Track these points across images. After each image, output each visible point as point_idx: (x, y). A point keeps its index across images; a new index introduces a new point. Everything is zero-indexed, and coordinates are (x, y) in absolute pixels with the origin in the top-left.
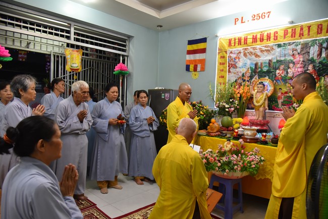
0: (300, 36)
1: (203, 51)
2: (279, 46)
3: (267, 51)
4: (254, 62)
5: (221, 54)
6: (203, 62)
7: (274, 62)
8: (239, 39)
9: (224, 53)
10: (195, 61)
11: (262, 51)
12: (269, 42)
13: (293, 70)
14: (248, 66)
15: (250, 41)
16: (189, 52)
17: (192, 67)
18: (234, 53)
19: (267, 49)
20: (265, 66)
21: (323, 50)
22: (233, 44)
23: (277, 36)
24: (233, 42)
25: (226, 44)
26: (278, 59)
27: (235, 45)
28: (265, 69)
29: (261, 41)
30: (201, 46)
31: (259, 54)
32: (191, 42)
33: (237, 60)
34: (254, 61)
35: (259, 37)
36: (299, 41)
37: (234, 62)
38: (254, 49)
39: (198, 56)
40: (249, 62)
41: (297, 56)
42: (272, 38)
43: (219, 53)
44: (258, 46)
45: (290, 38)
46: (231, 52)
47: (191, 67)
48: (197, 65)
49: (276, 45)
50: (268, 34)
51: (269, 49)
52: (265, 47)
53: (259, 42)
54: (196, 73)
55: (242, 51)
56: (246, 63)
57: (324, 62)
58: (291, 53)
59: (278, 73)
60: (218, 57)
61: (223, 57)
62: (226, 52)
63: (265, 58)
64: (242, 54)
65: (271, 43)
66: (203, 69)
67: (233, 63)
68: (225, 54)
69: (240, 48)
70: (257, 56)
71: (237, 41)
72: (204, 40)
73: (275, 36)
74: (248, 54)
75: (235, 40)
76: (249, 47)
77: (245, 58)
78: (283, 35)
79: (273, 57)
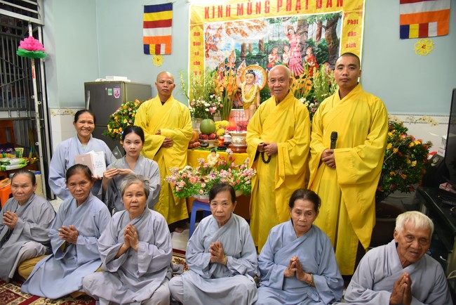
0: (296, 9)
1: (168, 23)
2: (272, 21)
3: (258, 27)
4: (241, 43)
5: (195, 30)
6: (168, 40)
7: (266, 44)
8: (219, 8)
9: (199, 28)
10: (157, 38)
11: (250, 27)
12: (258, 15)
13: (289, 54)
14: (233, 48)
15: (234, 12)
16: (148, 25)
17: (152, 48)
18: (213, 29)
19: (256, 24)
20: (255, 49)
21: (323, 29)
22: (211, 16)
23: (269, 8)
24: (210, 12)
25: (201, 15)
26: (271, 39)
27: (213, 17)
28: (255, 53)
29: (248, 13)
30: (163, 15)
31: (247, 31)
32: (148, 9)
33: (217, 39)
34: (240, 40)
35: (245, 7)
36: (296, 16)
37: (213, 41)
38: (240, 23)
39: (161, 32)
40: (233, 43)
41: (294, 36)
42: (263, 9)
43: (192, 27)
44: (246, 19)
45: (285, 11)
46: (209, 28)
47: (151, 48)
48: (159, 46)
49: (267, 20)
50: (257, 3)
51: (259, 24)
52: (255, 21)
53: (245, 14)
54: (158, 56)
55: (224, 26)
56: (229, 44)
57: (324, 45)
58: (286, 32)
59: (271, 59)
60: (190, 33)
61: (197, 34)
62: (202, 26)
63: (253, 38)
64: (224, 31)
65: (262, 17)
66: (168, 52)
67: (212, 43)
68: (200, 30)
69: (221, 22)
70: (244, 34)
71: (216, 10)
72: (168, 7)
73: (266, 7)
74: (232, 31)
75: (214, 9)
76: (233, 21)
77: (228, 37)
78: (276, 6)
79: (264, 36)
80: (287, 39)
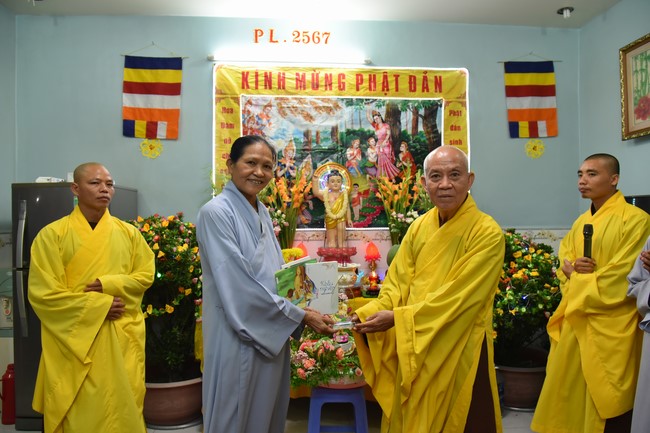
0: (383, 90)
1: (174, 89)
2: (350, 103)
3: (329, 110)
4: (303, 130)
5: (223, 103)
6: (172, 116)
7: (342, 134)
8: (266, 76)
9: (232, 101)
10: (150, 112)
11: (317, 108)
12: (328, 92)
13: (376, 150)
14: (290, 135)
15: (290, 83)
16: (130, 88)
17: (140, 127)
18: (256, 105)
19: (326, 105)
20: (326, 139)
21: (420, 120)
22: (252, 85)
23: (344, 83)
24: (251, 79)
25: (235, 83)
26: (349, 127)
27: (257, 88)
28: (325, 145)
29: (313, 88)
30: (166, 76)
31: (313, 113)
32: (132, 62)
33: (264, 121)
34: (302, 126)
35: (308, 78)
36: (383, 98)
37: (258, 124)
38: (300, 101)
39: (158, 102)
40: (291, 129)
41: (381, 125)
42: (335, 85)
43: (218, 100)
44: (309, 97)
45: (368, 91)
46: (249, 102)
47: (137, 127)
48: (156, 124)
49: (342, 100)
50: (326, 75)
51: (331, 105)
52: (323, 100)
53: (309, 90)
54: (153, 142)
55: (274, 103)
56: (284, 130)
57: (422, 140)
58: (371, 119)
59: (351, 155)
60: (215, 108)
61: (229, 111)
62: (237, 100)
63: (322, 123)
64: (274, 110)
65: (332, 95)
66: (173, 135)
67: (255, 126)
68: (235, 105)
69: (270, 96)
70: (309, 117)
71: (261, 78)
72: (175, 64)
73: (339, 82)
74: (288, 111)
75: (257, 75)
76: (290, 97)
77: (281, 119)
78: (354, 82)
79: (339, 122)
80: (372, 129)
